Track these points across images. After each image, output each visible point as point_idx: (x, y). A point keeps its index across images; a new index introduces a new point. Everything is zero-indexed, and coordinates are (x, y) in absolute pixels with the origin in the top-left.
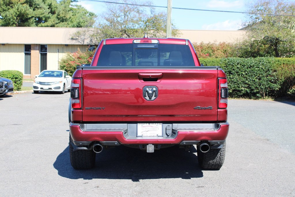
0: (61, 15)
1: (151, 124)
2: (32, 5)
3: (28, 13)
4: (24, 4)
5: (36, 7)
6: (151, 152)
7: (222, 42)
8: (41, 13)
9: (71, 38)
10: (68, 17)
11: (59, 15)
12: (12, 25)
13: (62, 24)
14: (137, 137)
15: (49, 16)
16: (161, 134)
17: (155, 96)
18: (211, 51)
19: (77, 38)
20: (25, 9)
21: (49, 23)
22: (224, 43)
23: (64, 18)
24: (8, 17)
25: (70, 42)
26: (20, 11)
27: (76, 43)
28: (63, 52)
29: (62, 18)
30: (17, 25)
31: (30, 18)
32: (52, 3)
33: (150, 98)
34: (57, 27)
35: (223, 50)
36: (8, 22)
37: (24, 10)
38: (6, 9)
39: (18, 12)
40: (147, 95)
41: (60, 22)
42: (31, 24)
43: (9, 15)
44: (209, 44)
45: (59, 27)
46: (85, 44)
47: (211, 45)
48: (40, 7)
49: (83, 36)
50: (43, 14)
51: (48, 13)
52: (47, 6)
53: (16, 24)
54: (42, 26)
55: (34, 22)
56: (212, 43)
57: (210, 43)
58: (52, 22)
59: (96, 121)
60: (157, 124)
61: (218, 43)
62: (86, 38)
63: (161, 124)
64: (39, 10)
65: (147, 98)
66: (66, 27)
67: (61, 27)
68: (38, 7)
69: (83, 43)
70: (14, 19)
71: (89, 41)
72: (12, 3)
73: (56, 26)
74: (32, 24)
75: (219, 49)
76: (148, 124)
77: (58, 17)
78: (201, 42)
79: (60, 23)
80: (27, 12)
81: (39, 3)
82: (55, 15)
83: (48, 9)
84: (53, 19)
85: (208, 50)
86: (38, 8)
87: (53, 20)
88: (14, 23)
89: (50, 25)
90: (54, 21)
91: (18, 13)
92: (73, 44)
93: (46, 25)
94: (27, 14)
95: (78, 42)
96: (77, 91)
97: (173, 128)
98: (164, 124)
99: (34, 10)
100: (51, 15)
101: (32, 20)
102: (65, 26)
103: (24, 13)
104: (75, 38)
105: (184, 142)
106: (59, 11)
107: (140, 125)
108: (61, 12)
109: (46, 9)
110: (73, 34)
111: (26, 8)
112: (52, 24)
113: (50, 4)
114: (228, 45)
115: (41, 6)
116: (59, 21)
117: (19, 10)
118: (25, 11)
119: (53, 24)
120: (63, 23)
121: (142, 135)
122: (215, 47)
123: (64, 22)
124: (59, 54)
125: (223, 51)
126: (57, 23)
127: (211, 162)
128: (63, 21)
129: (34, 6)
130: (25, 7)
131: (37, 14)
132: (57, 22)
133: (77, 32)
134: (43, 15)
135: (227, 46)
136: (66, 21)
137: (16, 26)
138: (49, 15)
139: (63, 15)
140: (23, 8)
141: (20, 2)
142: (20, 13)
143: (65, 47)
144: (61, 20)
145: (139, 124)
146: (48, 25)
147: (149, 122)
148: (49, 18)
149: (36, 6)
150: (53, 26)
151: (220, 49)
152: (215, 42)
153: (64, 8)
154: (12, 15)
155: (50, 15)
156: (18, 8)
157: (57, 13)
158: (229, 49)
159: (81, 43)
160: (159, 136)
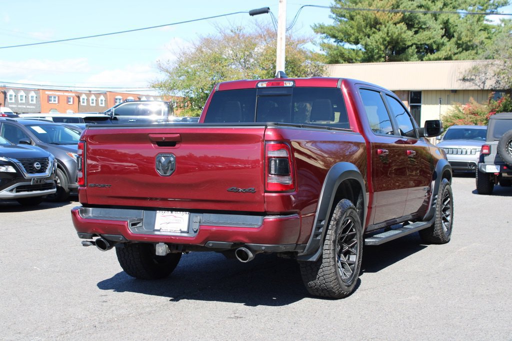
0: (465, 39)
1: (174, 213)
2: (414, 23)
3: (404, 38)
4: (399, 23)
5: (421, 28)
6: (161, 255)
8: (428, 38)
9: (461, 77)
10: (476, 41)
11: (459, 39)
12: (378, 60)
13: (465, 53)
14: (153, 231)
15: (443, 42)
17: (171, 170)
19: (473, 77)
20: (398, 31)
21: (442, 53)
23: (469, 43)
24: (369, 45)
25: (460, 85)
26: (392, 34)
27: (470, 86)
28: (448, 103)
29: (466, 43)
30: (387, 59)
31: (408, 47)
32: (449, 19)
33: (165, 173)
34: (456, 60)
36: (370, 54)
37: (397, 33)
38: (370, 33)
39: (389, 37)
41: (463, 50)
42: (409, 56)
43: (372, 43)
45: (460, 60)
46: (486, 88)
48: (427, 28)
49: (483, 75)
50: (434, 38)
51: (440, 37)
52: (439, 25)
53: (385, 57)
54: (430, 60)
55: (415, 53)
58: (446, 52)
60: (182, 213)
62: (489, 77)
64: (426, 33)
65: (161, 172)
66: (473, 59)
67: (464, 59)
68: (424, 26)
69: (484, 87)
70: (380, 49)
71: (494, 83)
72: (381, 24)
73: (454, 58)
74: (412, 56)
76: (170, 212)
77: (459, 42)
79: (462, 54)
80: (404, 36)
81: (425, 20)
82: (454, 40)
83: (441, 30)
84: (450, 46)
86: (424, 29)
87: (448, 49)
88: (380, 57)
89: (444, 57)
90: (450, 50)
91: (388, 39)
92: (464, 89)
93: (436, 57)
94: (403, 41)
95: (474, 84)
98: (191, 214)
99: (416, 32)
100: (447, 39)
101: (410, 50)
102: (471, 57)
103: (398, 39)
104: (469, 78)
105: (210, 243)
106: (460, 32)
107: (159, 214)
108: (463, 34)
109: (437, 30)
110: (465, 71)
111: (401, 29)
112: (447, 55)
113: (445, 22)
115: (428, 26)
116: (460, 49)
117: (390, 34)
118: (400, 34)
119: (449, 55)
120: (467, 52)
121: (161, 229)
123: (469, 51)
124: (442, 106)
126: (455, 54)
127: (312, 283)
128: (467, 49)
129: (416, 26)
130: (399, 29)
131: (422, 39)
132: (456, 51)
133: (473, 67)
134: (432, 41)
136: (473, 49)
137: (385, 61)
138: (443, 39)
139: (468, 39)
140: (396, 30)
141: (392, 21)
142: (392, 39)
143: (452, 95)
144: (464, 47)
145: (158, 211)
146: (440, 56)
147: (172, 210)
148: (443, 44)
149: (420, 26)
150: (448, 58)
153: (469, 26)
154: (377, 42)
155: (445, 39)
156: (388, 30)
157: (456, 35)
159: (479, 86)
160: (182, 232)
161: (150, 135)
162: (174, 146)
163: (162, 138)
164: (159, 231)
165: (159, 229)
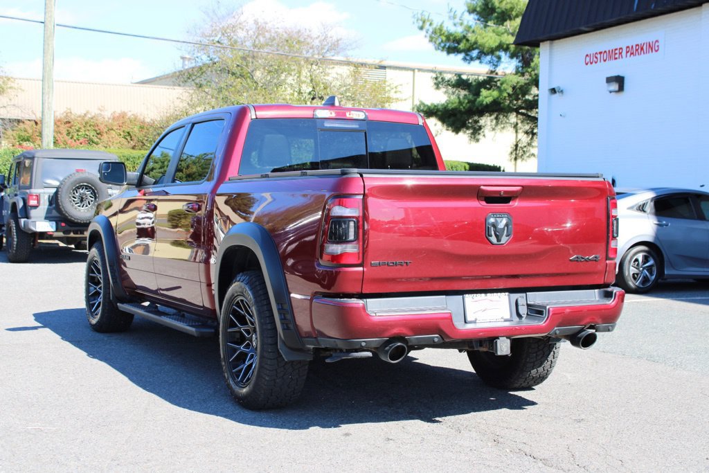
6: (504, 353)
7: (118, 111)
14: (465, 322)
16: (508, 317)
17: (507, 236)
18: (95, 134)
22: (123, 115)
33: (499, 240)
35: (124, 131)
40: (493, 233)
44: (85, 115)
47: (92, 118)
56: (93, 114)
57: (88, 112)
59: (388, 291)
60: (499, 294)
61: (107, 114)
63: (507, 294)
65: (494, 239)
75: (112, 129)
76: (483, 295)
78: (65, 109)
85: (85, 131)
96: (352, 224)
97: (529, 303)
98: (512, 295)
107: (469, 299)
114: (134, 120)
121: (476, 320)
122: (102, 124)
125: (122, 133)
135: (131, 121)
145: (467, 295)
151: (115, 128)
152: (101, 110)
158: (136, 129)
160: (506, 321)
161: (482, 187)
162: (509, 202)
163: (500, 191)
164: (475, 322)
165: (473, 319)
